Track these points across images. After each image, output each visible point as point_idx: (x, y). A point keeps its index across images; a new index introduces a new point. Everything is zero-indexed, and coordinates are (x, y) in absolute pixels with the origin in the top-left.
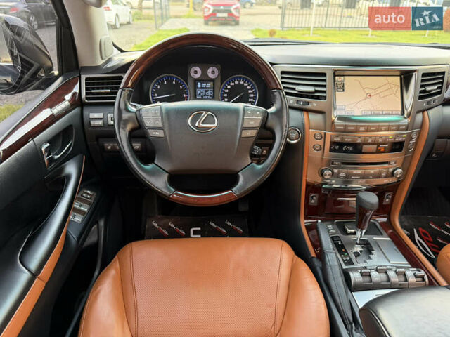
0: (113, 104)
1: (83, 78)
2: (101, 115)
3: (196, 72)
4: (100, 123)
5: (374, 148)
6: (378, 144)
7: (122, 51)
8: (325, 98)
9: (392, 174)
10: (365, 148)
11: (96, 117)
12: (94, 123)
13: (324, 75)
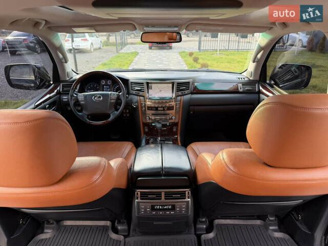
0: (69, 94)
1: (61, 84)
2: (67, 97)
3: (103, 82)
4: (66, 100)
5: (162, 109)
6: (164, 107)
7: (78, 74)
8: (143, 91)
9: (172, 119)
10: (159, 109)
11: (65, 98)
12: (64, 100)
13: (143, 84)
